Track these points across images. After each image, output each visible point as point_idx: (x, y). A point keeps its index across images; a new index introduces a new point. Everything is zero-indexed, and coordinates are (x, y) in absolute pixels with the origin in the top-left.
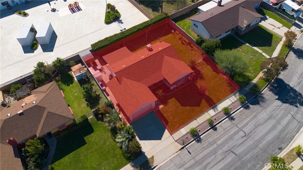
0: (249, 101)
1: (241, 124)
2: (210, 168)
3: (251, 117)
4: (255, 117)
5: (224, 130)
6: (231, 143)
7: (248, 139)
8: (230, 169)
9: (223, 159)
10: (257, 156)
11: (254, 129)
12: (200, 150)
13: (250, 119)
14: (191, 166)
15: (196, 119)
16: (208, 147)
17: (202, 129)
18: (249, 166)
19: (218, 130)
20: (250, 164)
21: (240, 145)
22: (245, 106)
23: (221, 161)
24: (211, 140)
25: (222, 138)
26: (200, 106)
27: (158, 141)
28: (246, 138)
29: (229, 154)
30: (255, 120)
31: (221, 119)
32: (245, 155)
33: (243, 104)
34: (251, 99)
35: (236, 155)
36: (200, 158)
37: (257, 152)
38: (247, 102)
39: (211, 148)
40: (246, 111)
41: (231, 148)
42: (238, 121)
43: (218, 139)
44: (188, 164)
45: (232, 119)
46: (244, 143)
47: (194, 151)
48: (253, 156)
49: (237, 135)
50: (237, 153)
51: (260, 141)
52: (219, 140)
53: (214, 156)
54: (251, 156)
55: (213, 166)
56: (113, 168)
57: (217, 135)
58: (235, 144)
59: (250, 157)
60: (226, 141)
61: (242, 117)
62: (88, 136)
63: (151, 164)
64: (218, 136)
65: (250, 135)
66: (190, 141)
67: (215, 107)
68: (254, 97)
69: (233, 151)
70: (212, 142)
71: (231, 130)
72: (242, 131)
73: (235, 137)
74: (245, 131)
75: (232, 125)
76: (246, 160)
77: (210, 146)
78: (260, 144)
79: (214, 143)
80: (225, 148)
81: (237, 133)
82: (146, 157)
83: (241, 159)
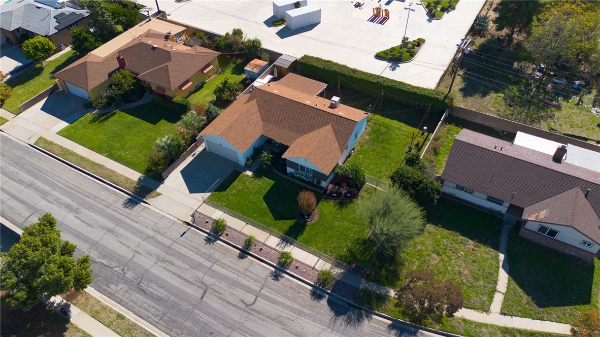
0: (334, 294)
1: (271, 293)
2: (164, 268)
3: (296, 306)
4: (300, 313)
5: (246, 270)
6: (221, 286)
7: (241, 312)
8: (172, 295)
9: (186, 281)
10: (211, 333)
11: (268, 317)
12: (192, 247)
13: (290, 305)
14: (160, 243)
15: (247, 224)
16: (202, 255)
17: (233, 237)
18: (187, 323)
19: (242, 261)
20: (191, 325)
21: (224, 300)
22: (318, 292)
23: (182, 278)
24: (217, 255)
25: (227, 270)
26: (277, 221)
27: (187, 191)
28: (242, 307)
29: (200, 287)
30: (292, 314)
31: (266, 258)
32: (206, 314)
33: (320, 285)
34: (342, 298)
35: (202, 298)
36: (179, 250)
37: (221, 331)
38: (329, 292)
39: (201, 260)
40: (308, 296)
41: (212, 289)
42: (276, 286)
43: (223, 265)
44: (163, 238)
45: (276, 277)
46: (230, 307)
47: (187, 239)
48: (210, 326)
49: (244, 292)
50: (204, 299)
51: (247, 333)
52: (223, 267)
53: (188, 267)
54: (208, 323)
55: (168, 270)
56: (131, 161)
57: (231, 262)
58: (222, 292)
59: (206, 322)
60: (223, 278)
61: (287, 291)
62: (166, 122)
63: (149, 196)
64: (228, 263)
65: (253, 313)
66: (204, 229)
67: (287, 243)
68: (351, 302)
69: (207, 293)
70: (214, 258)
71: (251, 280)
72: (255, 297)
73: (238, 289)
74: (256, 302)
75: (263, 280)
76: (197, 317)
77: (204, 258)
78: (240, 333)
79: (212, 262)
80: (208, 280)
81: (248, 290)
82: (158, 187)
83: (195, 308)
